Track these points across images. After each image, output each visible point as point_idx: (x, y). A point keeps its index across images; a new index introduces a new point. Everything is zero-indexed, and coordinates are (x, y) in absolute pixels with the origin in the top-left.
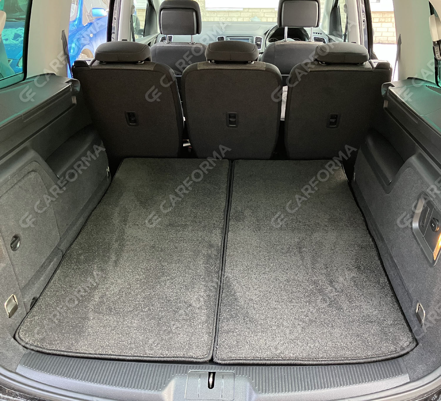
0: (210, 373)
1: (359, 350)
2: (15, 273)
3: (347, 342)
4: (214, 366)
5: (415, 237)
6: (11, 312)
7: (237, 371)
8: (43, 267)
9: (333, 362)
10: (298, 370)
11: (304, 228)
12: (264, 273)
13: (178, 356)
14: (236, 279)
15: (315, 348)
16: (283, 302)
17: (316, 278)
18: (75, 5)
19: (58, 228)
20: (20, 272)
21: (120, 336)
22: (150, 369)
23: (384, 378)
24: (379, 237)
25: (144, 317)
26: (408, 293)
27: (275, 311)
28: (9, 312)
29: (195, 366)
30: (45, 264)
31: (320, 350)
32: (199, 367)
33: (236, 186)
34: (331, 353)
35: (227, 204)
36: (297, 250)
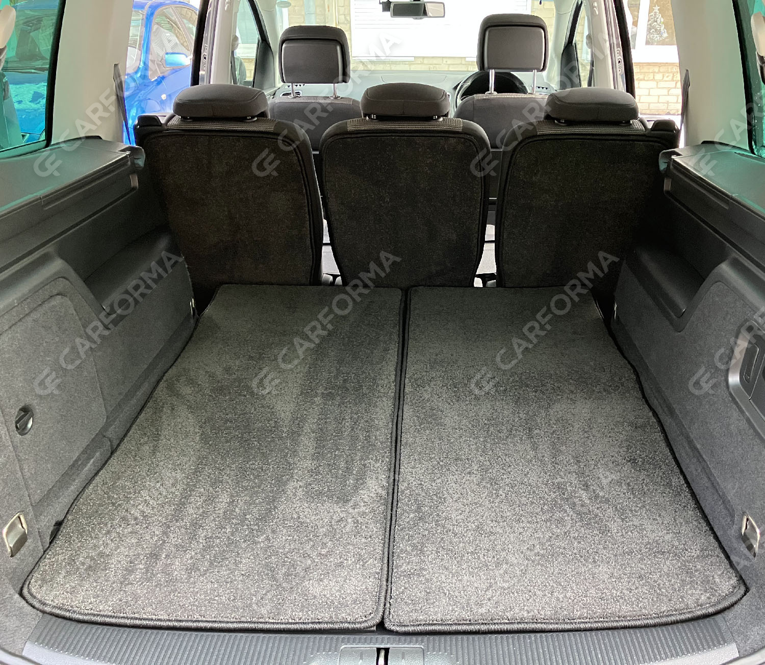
0: (379, 650)
1: (644, 603)
2: (23, 476)
3: (622, 589)
4: (386, 637)
5: (735, 399)
6: (14, 546)
7: (428, 645)
8: (75, 466)
9: (600, 625)
10: (539, 641)
11: (535, 396)
12: (469, 473)
13: (321, 620)
14: (421, 484)
15: (566, 600)
16: (505, 521)
17: (559, 480)
18: (137, 50)
19: (104, 399)
20: (31, 474)
21: (216, 586)
22: (270, 645)
23: (693, 651)
24: (666, 409)
25: (259, 552)
26: (723, 502)
27: (492, 538)
28: (12, 546)
29: (352, 637)
30: (79, 463)
31: (575, 604)
32: (360, 639)
33: (414, 330)
34: (595, 608)
35: (400, 359)
36: (525, 433)
